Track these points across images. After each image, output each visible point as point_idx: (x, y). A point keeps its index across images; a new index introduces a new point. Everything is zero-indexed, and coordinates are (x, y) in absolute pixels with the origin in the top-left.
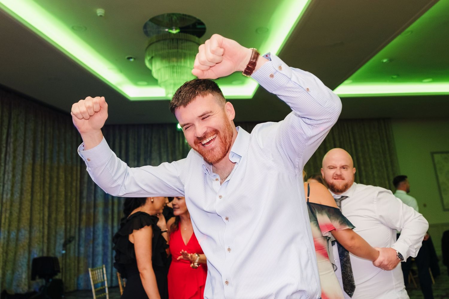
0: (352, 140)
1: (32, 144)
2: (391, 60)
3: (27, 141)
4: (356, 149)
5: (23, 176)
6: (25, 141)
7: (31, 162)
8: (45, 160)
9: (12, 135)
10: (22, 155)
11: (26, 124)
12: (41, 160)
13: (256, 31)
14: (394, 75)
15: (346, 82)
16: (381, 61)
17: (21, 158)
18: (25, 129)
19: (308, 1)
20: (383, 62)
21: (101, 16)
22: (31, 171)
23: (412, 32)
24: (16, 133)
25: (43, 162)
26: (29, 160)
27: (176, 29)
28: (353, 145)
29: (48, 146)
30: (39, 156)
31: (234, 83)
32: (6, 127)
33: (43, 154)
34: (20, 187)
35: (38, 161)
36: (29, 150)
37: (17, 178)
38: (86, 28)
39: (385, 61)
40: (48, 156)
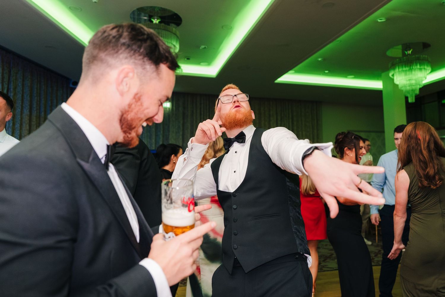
0: (290, 116)
1: (29, 99)
2: (324, 60)
3: (25, 95)
4: (293, 123)
5: (21, 125)
6: (23, 96)
7: (28, 113)
8: (40, 113)
9: (12, 90)
10: (20, 107)
11: (23, 81)
12: (37, 112)
13: (222, 27)
14: (326, 70)
15: (291, 72)
16: (317, 59)
17: (19, 110)
18: (23, 85)
19: (271, 1)
20: (318, 60)
21: (95, 2)
22: (28, 121)
23: (341, 41)
24: (15, 88)
25: (38, 114)
26: (26, 112)
27: (158, 19)
28: (291, 120)
29: (43, 101)
30: (35, 109)
31: (202, 64)
32: (7, 83)
33: (38, 108)
34: (19, 134)
35: (34, 113)
36: (27, 104)
37: (16, 126)
38: (81, 10)
39: (320, 59)
40: (43, 109)
